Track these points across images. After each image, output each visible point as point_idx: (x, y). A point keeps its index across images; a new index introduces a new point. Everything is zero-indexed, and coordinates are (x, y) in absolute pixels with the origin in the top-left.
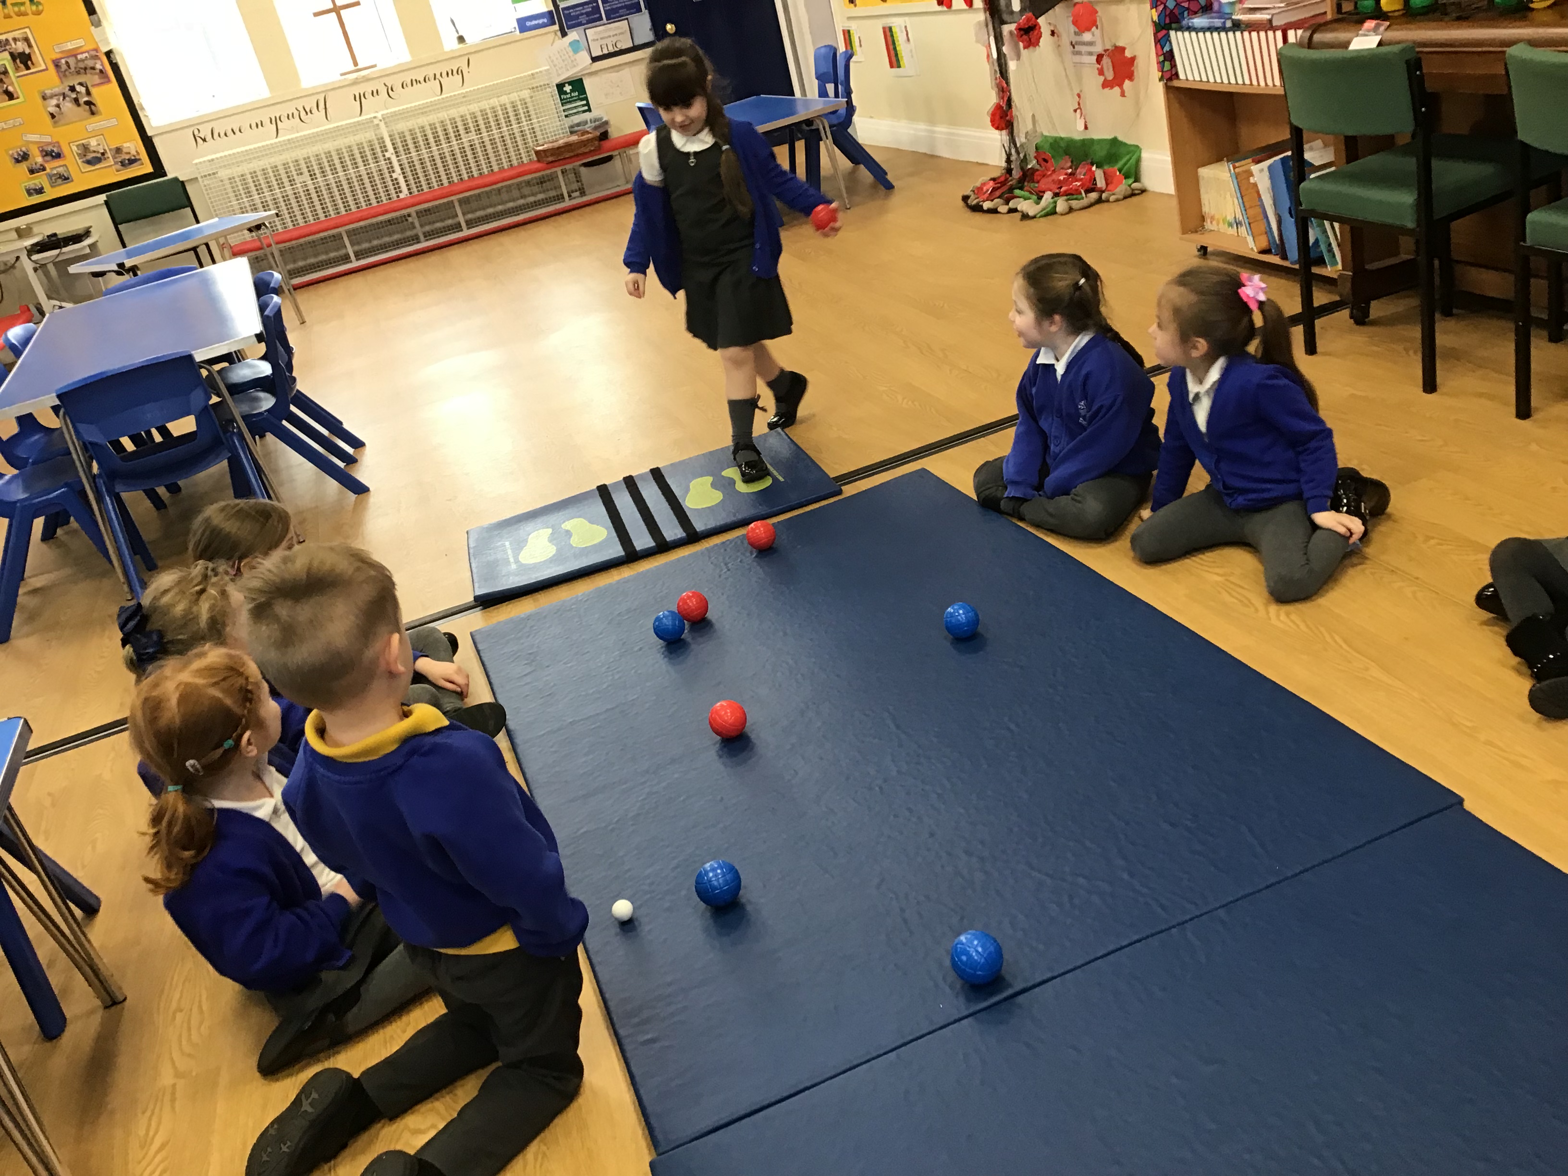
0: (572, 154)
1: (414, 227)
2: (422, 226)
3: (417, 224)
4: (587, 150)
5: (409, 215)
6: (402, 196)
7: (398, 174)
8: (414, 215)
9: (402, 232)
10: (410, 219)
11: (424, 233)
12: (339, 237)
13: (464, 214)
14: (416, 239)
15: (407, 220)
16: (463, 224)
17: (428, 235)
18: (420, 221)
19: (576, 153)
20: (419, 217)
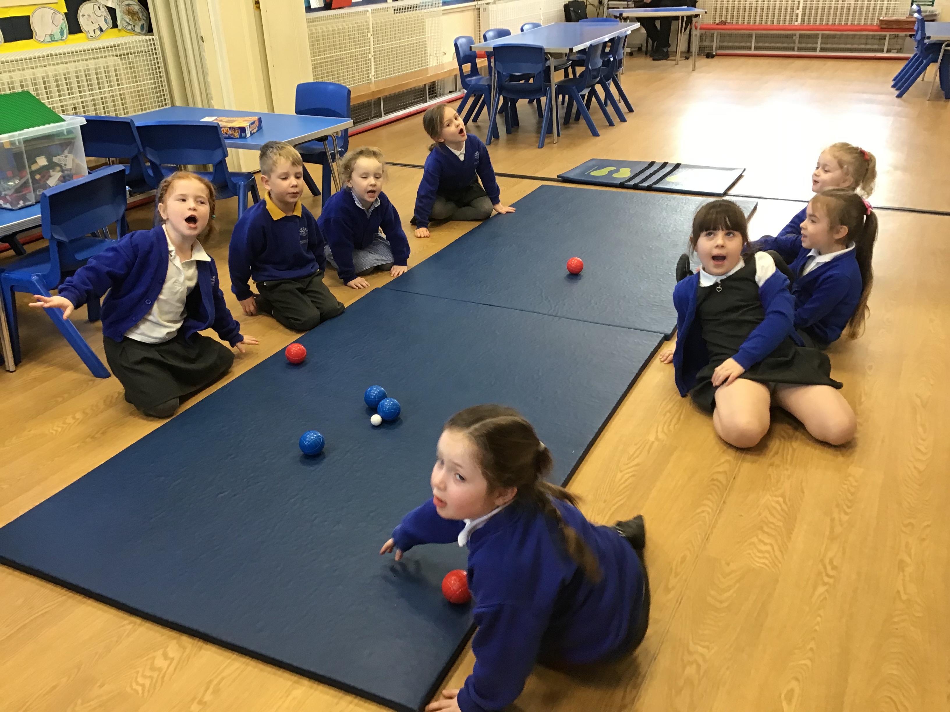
0: (897, 27)
1: (794, 43)
2: (799, 43)
3: (797, 41)
4: (908, 27)
5: (795, 35)
6: (796, 23)
7: (800, 12)
8: (798, 36)
9: (788, 43)
10: (794, 38)
11: (798, 47)
12: (750, 36)
13: (821, 43)
14: (793, 49)
15: (792, 38)
16: (818, 49)
17: (800, 49)
18: (799, 40)
19: (900, 27)
20: (800, 38)
